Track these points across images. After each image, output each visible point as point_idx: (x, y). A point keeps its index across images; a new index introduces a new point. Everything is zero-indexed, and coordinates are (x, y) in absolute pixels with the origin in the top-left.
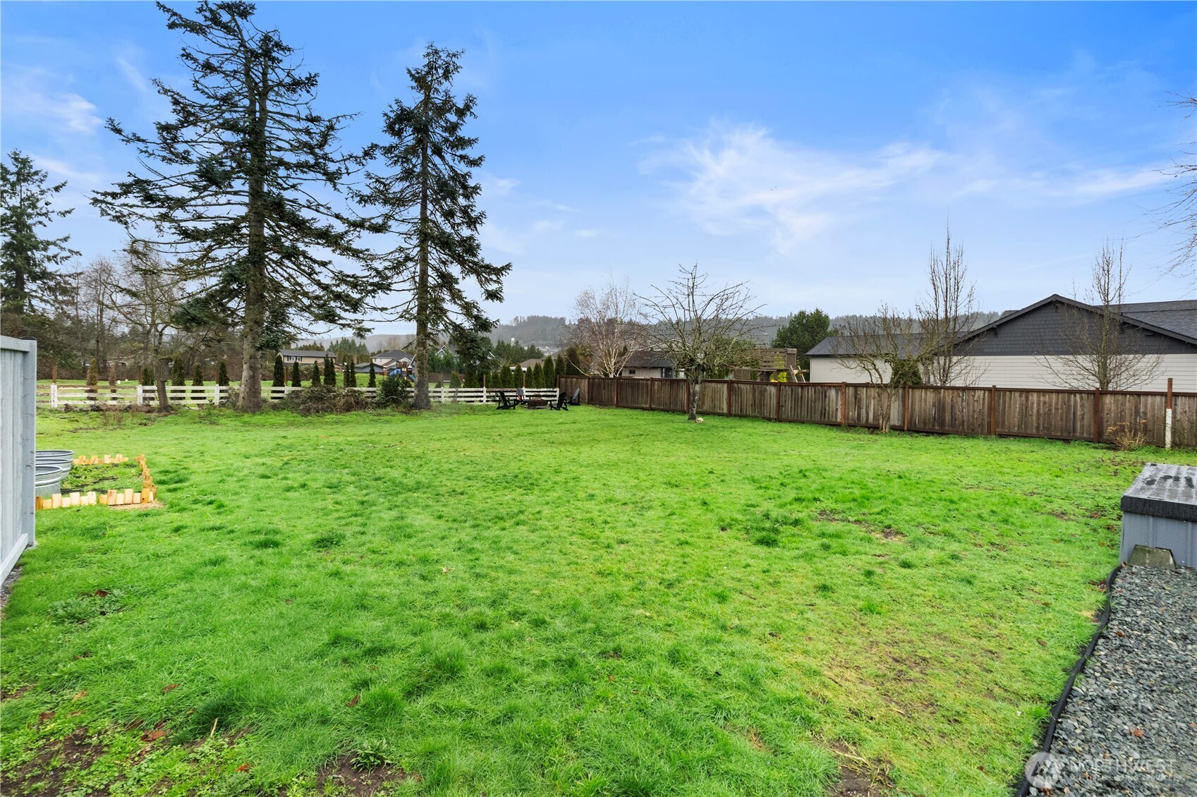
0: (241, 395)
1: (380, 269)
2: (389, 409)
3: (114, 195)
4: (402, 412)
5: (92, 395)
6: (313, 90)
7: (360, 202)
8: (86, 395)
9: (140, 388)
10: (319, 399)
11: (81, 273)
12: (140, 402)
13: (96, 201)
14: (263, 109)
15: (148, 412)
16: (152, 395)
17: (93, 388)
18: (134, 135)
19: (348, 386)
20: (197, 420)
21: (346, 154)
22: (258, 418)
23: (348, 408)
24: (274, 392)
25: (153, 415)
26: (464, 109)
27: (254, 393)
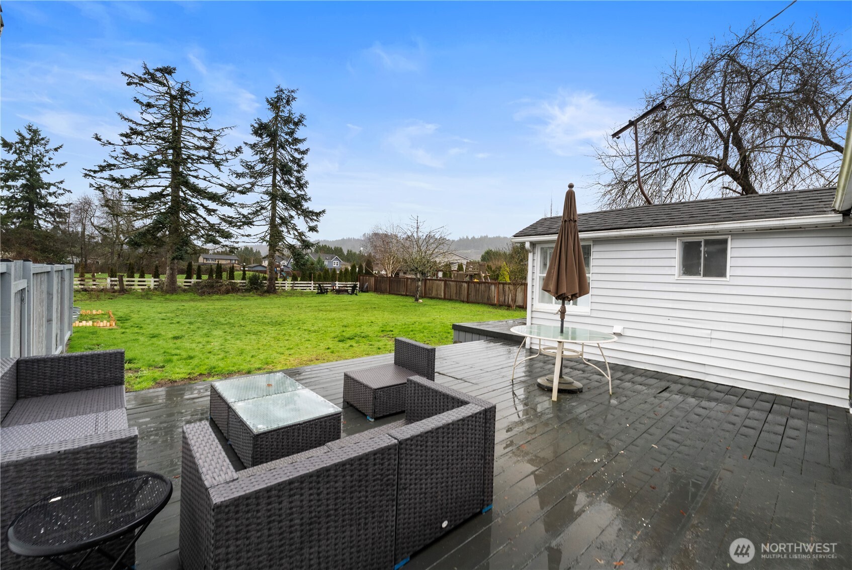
0: (166, 284)
1: (246, 214)
2: (251, 293)
3: (95, 172)
4: (259, 295)
5: (82, 283)
6: (207, 116)
7: (236, 177)
8: (79, 282)
9: (109, 280)
10: (212, 286)
11: (71, 204)
12: (109, 286)
13: (86, 175)
14: (180, 126)
15: (113, 292)
16: (116, 283)
17: (83, 278)
18: (108, 141)
19: (230, 279)
20: (140, 297)
21: (226, 150)
22: (174, 297)
23: (227, 292)
24: (185, 282)
25: (116, 294)
26: (298, 122)
27: (173, 283)
